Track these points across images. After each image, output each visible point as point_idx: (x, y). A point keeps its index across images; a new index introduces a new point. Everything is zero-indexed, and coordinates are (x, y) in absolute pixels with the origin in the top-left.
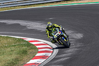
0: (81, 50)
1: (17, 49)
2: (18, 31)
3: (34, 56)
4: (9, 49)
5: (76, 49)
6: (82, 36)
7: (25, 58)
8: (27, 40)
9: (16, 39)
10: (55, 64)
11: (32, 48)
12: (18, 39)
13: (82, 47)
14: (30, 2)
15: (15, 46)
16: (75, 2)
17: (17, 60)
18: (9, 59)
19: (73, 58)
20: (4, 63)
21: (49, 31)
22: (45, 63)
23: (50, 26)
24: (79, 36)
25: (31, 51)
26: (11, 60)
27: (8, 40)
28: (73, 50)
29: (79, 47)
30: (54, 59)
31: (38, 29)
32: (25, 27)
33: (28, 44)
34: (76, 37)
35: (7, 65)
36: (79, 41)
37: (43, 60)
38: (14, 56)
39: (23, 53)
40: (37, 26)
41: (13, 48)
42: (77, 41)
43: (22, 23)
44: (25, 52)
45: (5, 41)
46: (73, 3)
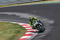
0: (53, 31)
1: (14, 30)
2: (15, 19)
4: (9, 30)
5: (50, 30)
6: (53, 22)
7: (19, 35)
8: (20, 24)
10: (37, 39)
12: (15, 24)
14: (22, 1)
15: (13, 28)
16: (49, 1)
17: (14, 36)
18: (9, 36)
19: (48, 35)
20: (6, 38)
22: (31, 38)
25: (22, 31)
27: (9, 24)
28: (48, 30)
29: (52, 29)
31: (27, 18)
32: (19, 16)
33: (21, 27)
34: (49, 23)
35: (8, 39)
36: (52, 25)
37: (30, 37)
38: (12, 34)
39: (18, 32)
40: (26, 16)
41: (12, 29)
42: (50, 25)
43: (17, 14)
44: (19, 32)
45: (7, 25)
46: (48, 2)
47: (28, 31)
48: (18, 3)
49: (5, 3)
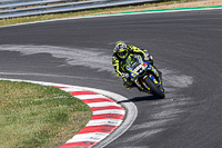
0: (189, 114)
1: (45, 111)
2: (48, 71)
3: (83, 126)
4: (26, 111)
5: (177, 111)
6: (190, 82)
7: (63, 130)
8: (67, 90)
9: (42, 87)
10: (130, 144)
11: (78, 109)
12: (48, 87)
13: (190, 106)
14: (75, 6)
15: (40, 103)
16: (176, 5)
17: (44, 134)
18: (27, 132)
19: (170, 131)
20: (15, 141)
21: (120, 60)
22: (107, 142)
23: (122, 50)
24: (185, 81)
25: (75, 114)
26: (32, 136)
27: (26, 90)
28: (170, 112)
29: (184, 107)
30: (129, 133)
31: (93, 66)
32: (62, 60)
33: (71, 99)
34: (176, 84)
35: (21, 145)
36: (183, 92)
37: (103, 136)
38: (38, 127)
39: (58, 120)
40: (91, 59)
41: (35, 109)
42: (179, 93)
43: (56, 52)
44: (62, 118)
45: (18, 93)
47: (95, 113)
48: (61, 13)
49: (12, 13)
